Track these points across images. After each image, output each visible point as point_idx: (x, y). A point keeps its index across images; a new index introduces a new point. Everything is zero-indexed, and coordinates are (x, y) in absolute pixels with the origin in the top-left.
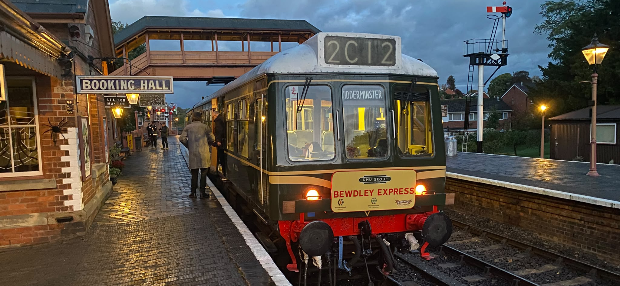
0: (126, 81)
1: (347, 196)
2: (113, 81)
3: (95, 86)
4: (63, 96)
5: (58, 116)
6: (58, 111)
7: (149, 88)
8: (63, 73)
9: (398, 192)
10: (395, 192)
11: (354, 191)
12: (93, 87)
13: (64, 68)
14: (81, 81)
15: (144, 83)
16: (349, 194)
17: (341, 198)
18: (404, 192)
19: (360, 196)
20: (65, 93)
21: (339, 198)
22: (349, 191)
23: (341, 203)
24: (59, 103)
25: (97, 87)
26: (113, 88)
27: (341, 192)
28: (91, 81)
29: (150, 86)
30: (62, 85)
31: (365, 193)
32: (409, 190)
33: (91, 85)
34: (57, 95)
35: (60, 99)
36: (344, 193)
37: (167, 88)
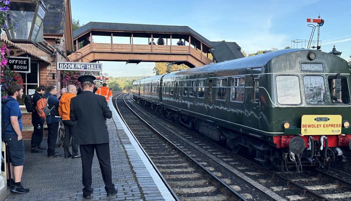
0: (80, 65)
1: (309, 127)
2: (74, 65)
3: (66, 67)
4: (51, 71)
5: (48, 80)
6: (48, 78)
7: (91, 69)
8: (52, 60)
9: (333, 126)
10: (331, 126)
11: (312, 125)
12: (65, 67)
13: (52, 58)
14: (59, 64)
15: (89, 66)
16: (309, 126)
17: (306, 128)
18: (336, 126)
19: (315, 127)
20: (52, 70)
21: (305, 128)
22: (309, 125)
23: (306, 130)
24: (49, 74)
25: (67, 67)
26: (74, 68)
27: (306, 125)
28: (64, 64)
29: (91, 68)
30: (51, 66)
31: (317, 126)
32: (338, 125)
33: (64, 66)
34: (48, 71)
35: (50, 72)
36: (307, 126)
37: (100, 69)
